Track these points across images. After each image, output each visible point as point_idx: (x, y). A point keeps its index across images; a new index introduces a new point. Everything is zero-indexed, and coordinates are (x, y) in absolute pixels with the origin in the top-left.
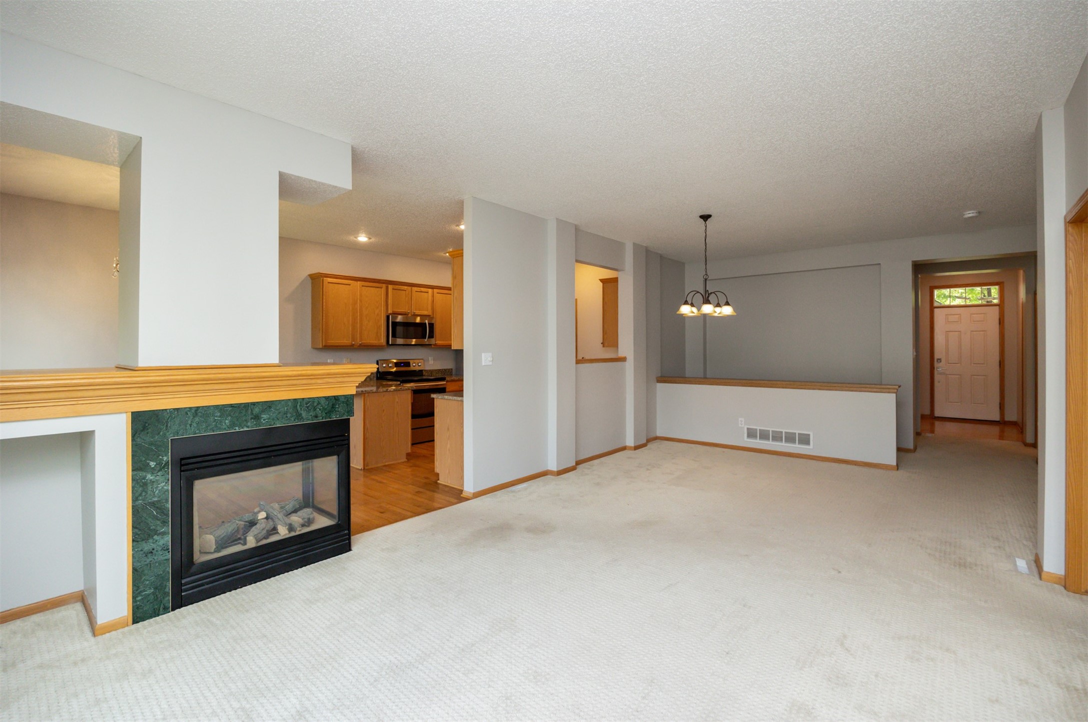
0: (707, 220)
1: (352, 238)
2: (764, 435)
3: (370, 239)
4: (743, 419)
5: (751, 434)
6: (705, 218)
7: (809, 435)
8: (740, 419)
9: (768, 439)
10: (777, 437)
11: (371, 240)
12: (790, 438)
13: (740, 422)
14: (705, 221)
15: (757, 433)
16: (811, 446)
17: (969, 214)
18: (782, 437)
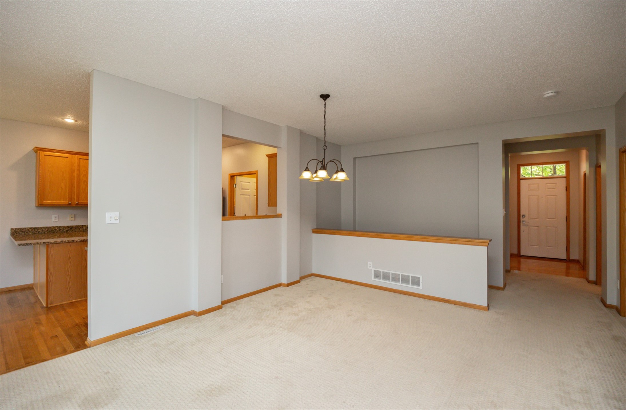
0: (326, 99)
1: (60, 119)
2: (386, 277)
3: (76, 121)
4: (371, 263)
5: (377, 275)
6: (325, 97)
7: (419, 278)
8: (369, 263)
9: (389, 279)
10: (395, 278)
11: (77, 123)
12: (405, 280)
13: (369, 265)
14: (325, 100)
15: (381, 274)
16: (421, 287)
17: (549, 94)
18: (399, 279)
